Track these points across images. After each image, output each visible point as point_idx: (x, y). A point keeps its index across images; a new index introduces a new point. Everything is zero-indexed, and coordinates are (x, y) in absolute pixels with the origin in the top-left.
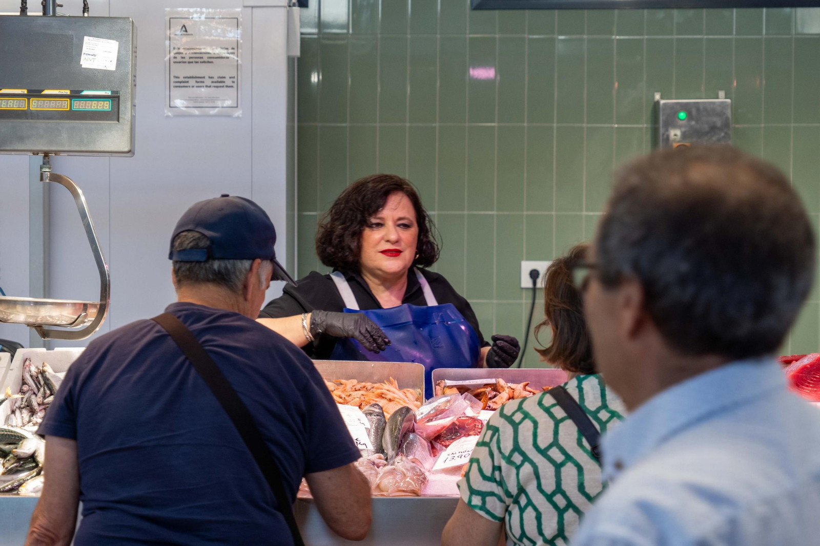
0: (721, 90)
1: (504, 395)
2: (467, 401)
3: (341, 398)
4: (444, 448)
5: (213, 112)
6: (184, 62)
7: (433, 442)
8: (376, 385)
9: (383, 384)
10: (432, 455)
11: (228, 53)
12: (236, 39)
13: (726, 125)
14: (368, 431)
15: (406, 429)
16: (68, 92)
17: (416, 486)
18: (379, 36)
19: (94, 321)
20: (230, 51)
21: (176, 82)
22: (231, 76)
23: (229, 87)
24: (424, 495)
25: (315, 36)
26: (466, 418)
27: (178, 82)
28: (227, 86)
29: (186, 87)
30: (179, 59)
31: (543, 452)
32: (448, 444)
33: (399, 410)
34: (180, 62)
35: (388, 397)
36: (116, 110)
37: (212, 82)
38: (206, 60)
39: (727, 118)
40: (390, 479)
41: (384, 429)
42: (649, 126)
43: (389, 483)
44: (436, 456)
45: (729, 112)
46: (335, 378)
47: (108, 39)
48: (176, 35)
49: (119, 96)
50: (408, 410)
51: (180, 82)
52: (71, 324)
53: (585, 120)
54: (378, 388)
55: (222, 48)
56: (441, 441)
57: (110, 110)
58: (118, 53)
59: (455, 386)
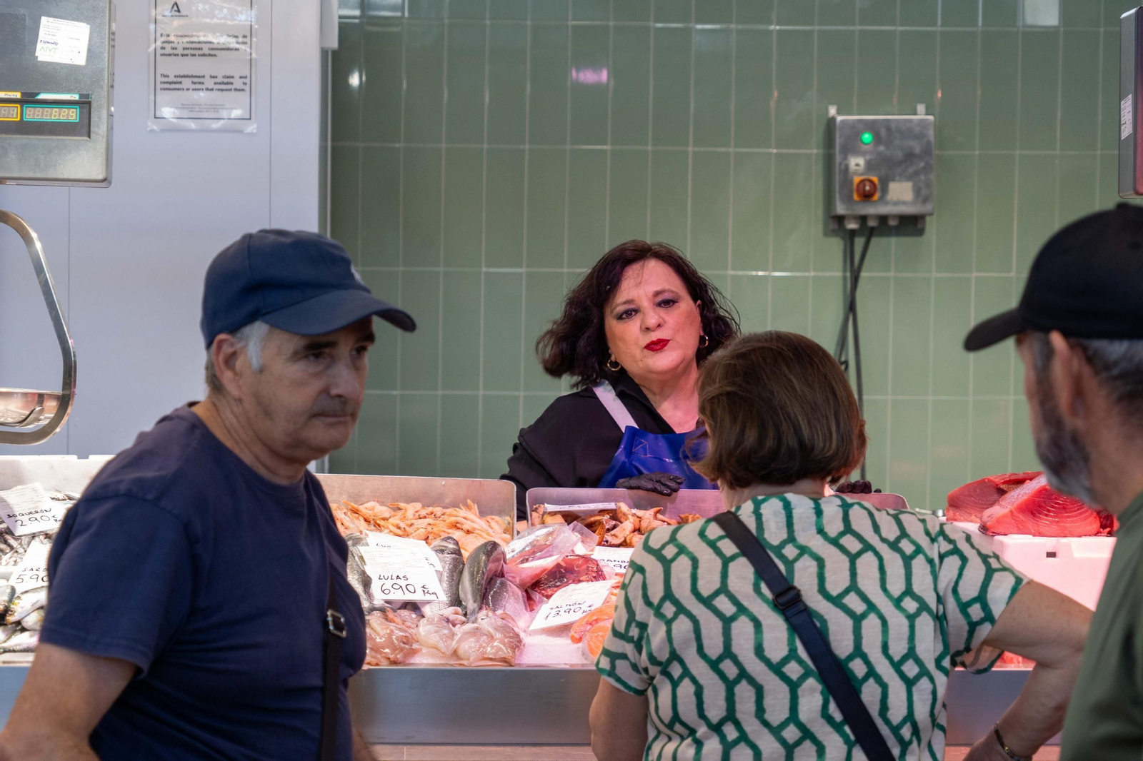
0: (921, 102)
1: (628, 526)
2: (576, 534)
3: (399, 528)
4: (545, 599)
5: (216, 125)
6: (175, 55)
7: (529, 590)
8: (448, 511)
9: (457, 509)
10: (529, 610)
11: (238, 43)
12: (250, 23)
13: (927, 151)
14: (440, 574)
15: (493, 572)
16: (18, 95)
17: (508, 652)
18: (446, 21)
19: (53, 419)
20: (241, 40)
21: (164, 83)
22: (242, 75)
23: (239, 90)
24: (519, 665)
25: (357, 21)
26: (575, 557)
27: (167, 83)
28: (236, 90)
29: (178, 89)
30: (168, 51)
31: (707, 602)
32: (550, 593)
33: (482, 545)
34: (170, 55)
35: (466, 527)
36: (86, 121)
37: (215, 83)
38: (207, 52)
39: (929, 143)
40: (471, 642)
41: (461, 573)
42: (821, 151)
43: (470, 648)
44: (534, 610)
45: (931, 134)
46: (390, 500)
47: (76, 21)
48: (164, 16)
49: (90, 102)
50: (495, 545)
51: (170, 83)
52: (21, 422)
53: (733, 143)
54: (450, 515)
55: (229, 36)
56: (541, 590)
57: (77, 121)
58: (89, 41)
59: (560, 512)
